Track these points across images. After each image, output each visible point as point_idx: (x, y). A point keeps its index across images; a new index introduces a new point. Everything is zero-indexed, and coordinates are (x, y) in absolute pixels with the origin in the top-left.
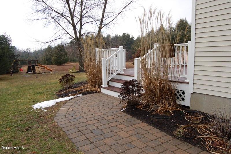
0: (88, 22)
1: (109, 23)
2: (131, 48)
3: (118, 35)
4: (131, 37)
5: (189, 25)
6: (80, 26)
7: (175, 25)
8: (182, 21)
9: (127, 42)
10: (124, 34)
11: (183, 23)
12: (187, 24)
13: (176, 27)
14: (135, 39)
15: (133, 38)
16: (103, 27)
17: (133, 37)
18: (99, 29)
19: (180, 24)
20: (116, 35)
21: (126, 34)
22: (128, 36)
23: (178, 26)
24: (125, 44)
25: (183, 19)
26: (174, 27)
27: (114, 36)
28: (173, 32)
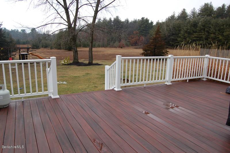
0: (86, 4)
1: (108, 5)
2: (149, 33)
3: (137, 20)
4: (150, 22)
5: (215, 10)
6: (76, 8)
7: (198, 10)
8: (206, 5)
9: (145, 27)
10: (143, 18)
11: (208, 7)
12: (213, 8)
13: (199, 12)
14: (154, 24)
15: (152, 23)
16: (100, 10)
17: (152, 21)
18: (95, 13)
19: (205, 8)
20: (135, 19)
21: (145, 19)
22: (147, 20)
23: (202, 11)
24: (143, 29)
25: (208, 3)
26: (197, 12)
27: (133, 20)
28: (196, 17)
